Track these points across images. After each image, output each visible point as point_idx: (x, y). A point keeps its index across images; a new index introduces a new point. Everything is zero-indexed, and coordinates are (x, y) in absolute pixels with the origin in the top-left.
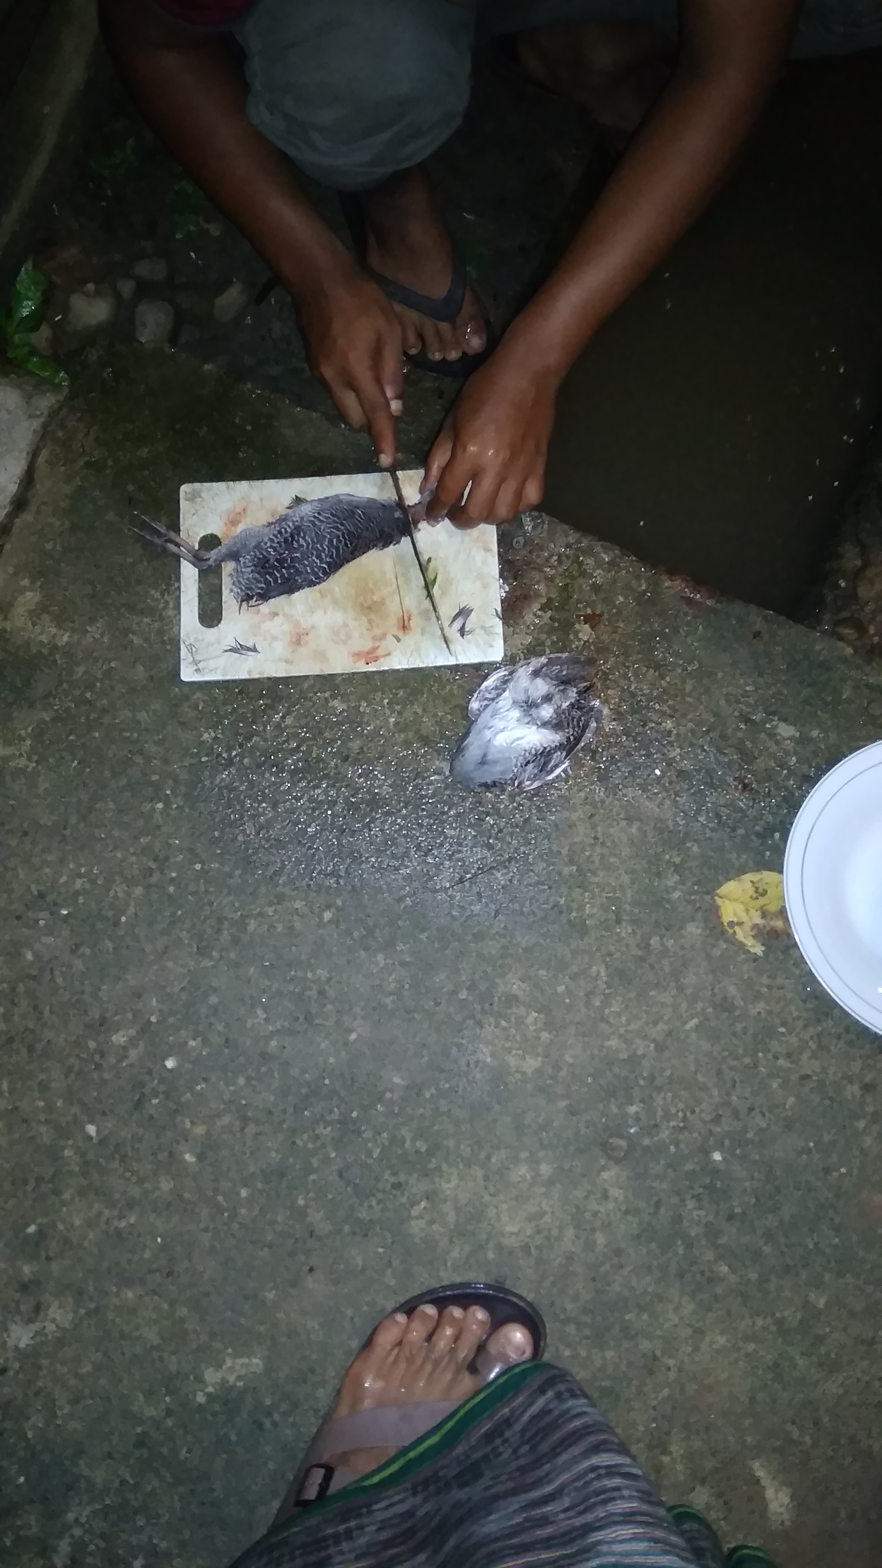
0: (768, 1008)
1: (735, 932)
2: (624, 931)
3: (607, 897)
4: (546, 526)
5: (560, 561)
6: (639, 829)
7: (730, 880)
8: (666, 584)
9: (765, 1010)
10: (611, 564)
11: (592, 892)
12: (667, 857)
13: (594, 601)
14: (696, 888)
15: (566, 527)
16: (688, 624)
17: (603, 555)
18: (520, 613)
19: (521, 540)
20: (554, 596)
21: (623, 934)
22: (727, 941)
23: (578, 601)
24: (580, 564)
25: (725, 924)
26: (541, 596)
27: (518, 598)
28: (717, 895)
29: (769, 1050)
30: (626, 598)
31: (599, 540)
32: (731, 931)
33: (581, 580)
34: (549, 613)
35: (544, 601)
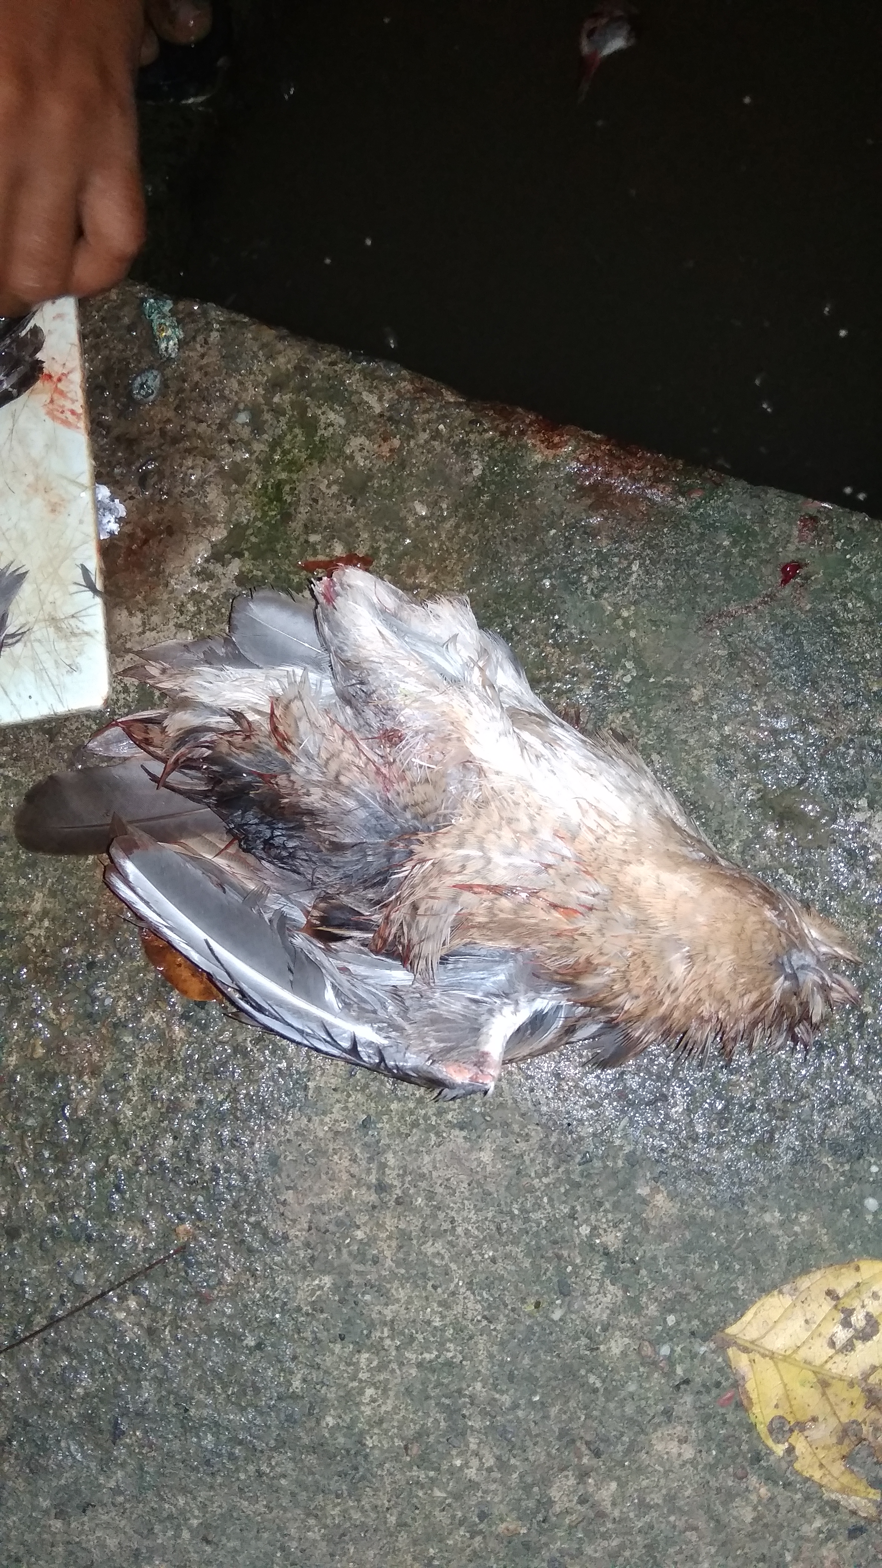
1: (791, 1450)
2: (475, 1462)
3: (420, 1365)
4: (215, 336)
5: (257, 427)
6: (503, 1152)
7: (765, 1291)
8: (538, 458)
10: (390, 418)
11: (378, 1348)
12: (585, 1230)
13: (350, 523)
14: (671, 1320)
15: (268, 334)
16: (603, 560)
17: (366, 396)
18: (158, 573)
19: (153, 380)
20: (244, 519)
21: (471, 1473)
22: (770, 1477)
23: (309, 528)
24: (310, 426)
25: (762, 1429)
26: (212, 522)
27: (150, 534)
28: (732, 1342)
30: (434, 505)
31: (356, 359)
32: (780, 1449)
33: (314, 470)
34: (235, 567)
35: (218, 534)
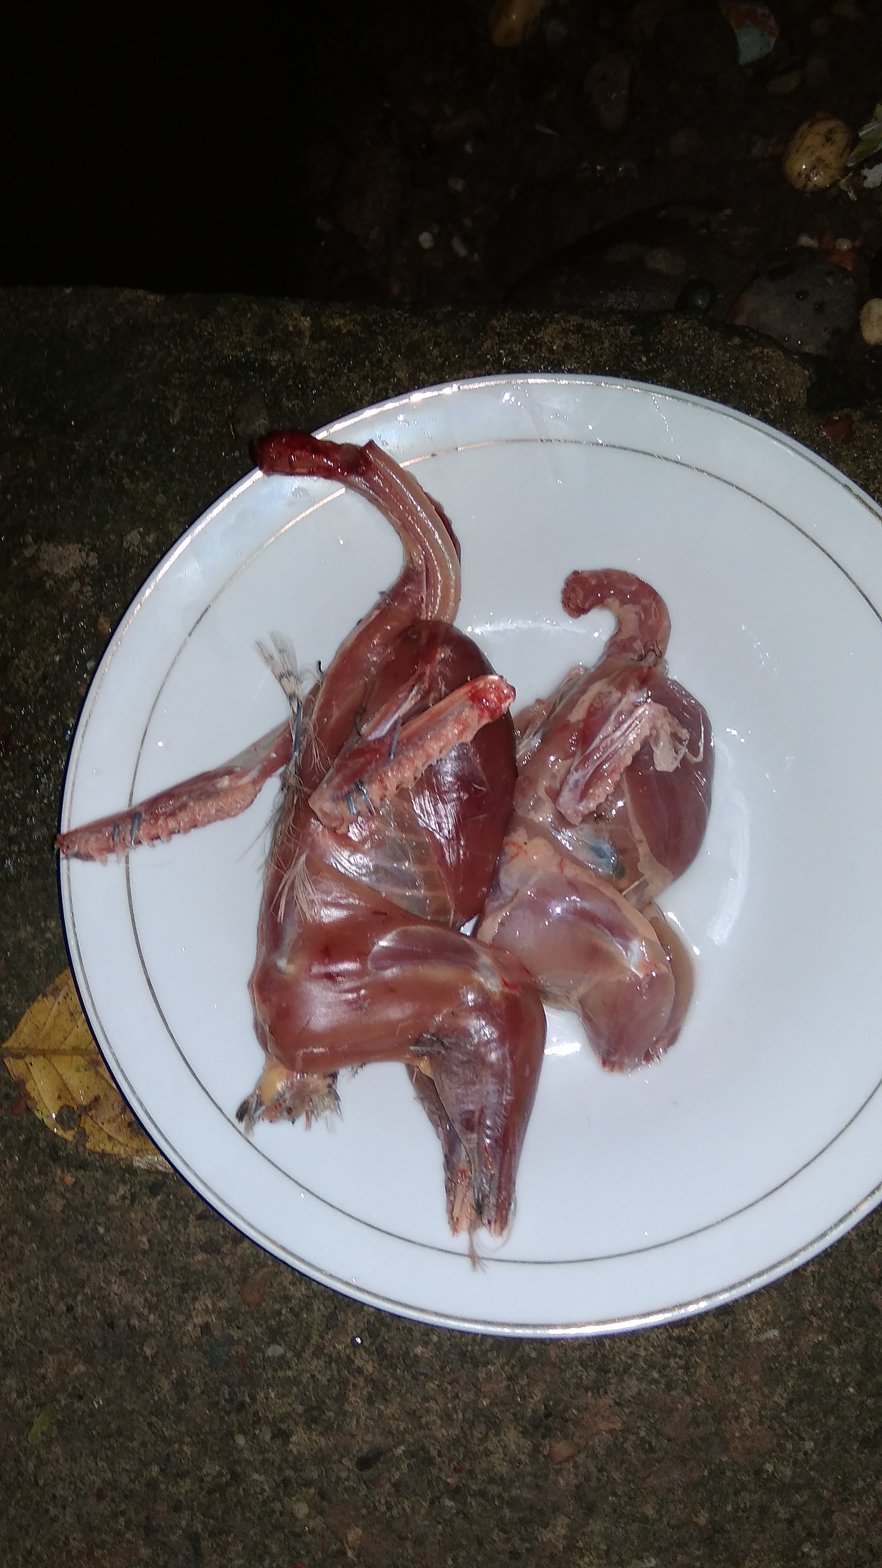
0: (222, 1304)
7: (32, 1000)
9: (219, 1312)
28: (10, 1052)
29: (257, 1421)
